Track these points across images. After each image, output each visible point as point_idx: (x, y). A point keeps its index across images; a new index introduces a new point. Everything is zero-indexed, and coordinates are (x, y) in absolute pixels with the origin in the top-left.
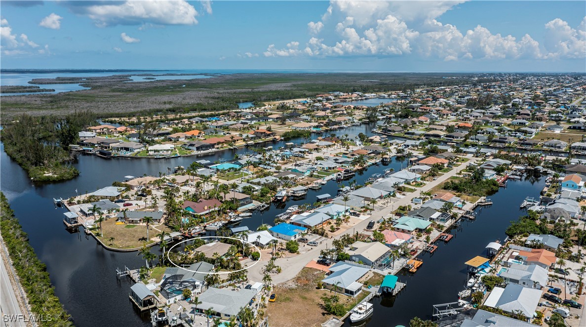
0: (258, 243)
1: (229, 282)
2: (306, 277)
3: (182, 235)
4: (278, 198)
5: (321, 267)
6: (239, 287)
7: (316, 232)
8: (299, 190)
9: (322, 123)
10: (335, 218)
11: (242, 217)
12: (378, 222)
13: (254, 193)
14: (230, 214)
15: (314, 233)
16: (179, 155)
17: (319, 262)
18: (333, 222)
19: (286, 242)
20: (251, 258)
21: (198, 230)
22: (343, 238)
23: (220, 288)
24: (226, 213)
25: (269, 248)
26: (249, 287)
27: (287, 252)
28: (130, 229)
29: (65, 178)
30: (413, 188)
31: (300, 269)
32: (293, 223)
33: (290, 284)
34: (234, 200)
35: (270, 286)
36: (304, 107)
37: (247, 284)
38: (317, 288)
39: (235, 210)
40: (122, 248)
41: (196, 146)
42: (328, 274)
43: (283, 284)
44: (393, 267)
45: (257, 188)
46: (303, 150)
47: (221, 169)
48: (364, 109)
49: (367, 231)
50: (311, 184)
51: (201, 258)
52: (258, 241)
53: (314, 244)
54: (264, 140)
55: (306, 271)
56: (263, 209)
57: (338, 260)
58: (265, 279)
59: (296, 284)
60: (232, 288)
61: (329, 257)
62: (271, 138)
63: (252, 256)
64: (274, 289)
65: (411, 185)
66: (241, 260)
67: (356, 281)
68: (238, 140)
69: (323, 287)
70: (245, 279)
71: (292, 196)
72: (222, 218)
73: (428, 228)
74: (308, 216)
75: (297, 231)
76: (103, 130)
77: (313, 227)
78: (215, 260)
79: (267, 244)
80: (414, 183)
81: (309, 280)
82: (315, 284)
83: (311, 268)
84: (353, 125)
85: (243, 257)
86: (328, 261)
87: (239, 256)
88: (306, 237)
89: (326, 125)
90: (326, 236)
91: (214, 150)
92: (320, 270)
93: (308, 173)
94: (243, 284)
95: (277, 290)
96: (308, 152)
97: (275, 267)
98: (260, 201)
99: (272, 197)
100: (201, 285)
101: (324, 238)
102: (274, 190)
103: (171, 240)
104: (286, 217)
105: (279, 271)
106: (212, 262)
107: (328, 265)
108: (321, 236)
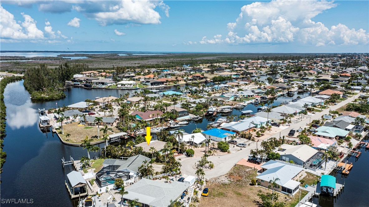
0: (192, 142)
1: (163, 174)
2: (238, 174)
3: (129, 136)
4: (210, 113)
5: (252, 165)
6: (172, 180)
7: (243, 136)
8: (226, 108)
9: (240, 73)
10: (259, 126)
11: (181, 124)
12: (298, 131)
13: (191, 109)
14: (170, 122)
15: (242, 137)
16: (138, 88)
17: (249, 160)
18: (258, 129)
19: (217, 143)
20: (185, 155)
21: (142, 132)
22: (270, 141)
23: (154, 179)
24: (167, 121)
25: (202, 147)
26: (181, 180)
27: (218, 151)
28: (88, 129)
29: (54, 98)
30: (320, 109)
31: (232, 166)
32: (223, 129)
33: (223, 179)
34: (174, 112)
35: (202, 180)
36: (226, 66)
37: (180, 177)
38: (250, 184)
39: (175, 119)
40: (76, 143)
41: (151, 82)
42: (260, 172)
43: (216, 179)
44: (325, 168)
45: (193, 105)
46: (227, 86)
47: (167, 94)
48: (268, 68)
49: (289, 137)
50: (235, 105)
51: (139, 152)
52: (192, 140)
53: (243, 145)
54: (198, 81)
55: (238, 168)
56: (197, 120)
57: (267, 160)
58: (198, 172)
59: (229, 179)
60: (164, 180)
61: (259, 156)
62: (204, 80)
63: (187, 153)
64: (206, 184)
65: (317, 108)
66: (176, 156)
67: (292, 179)
68: (180, 81)
69: (257, 184)
70: (178, 172)
71: (220, 112)
72: (164, 125)
73: (346, 137)
74: (236, 124)
75: (227, 134)
76: (90, 74)
77: (241, 132)
78: (152, 154)
79: (201, 144)
80: (320, 106)
81: (242, 177)
82: (248, 180)
83: (242, 166)
84: (261, 75)
85: (178, 154)
86: (258, 160)
87: (174, 153)
88: (235, 139)
89: (242, 74)
90: (253, 140)
91: (163, 85)
92: (251, 168)
93: (232, 99)
94: (176, 177)
95: (210, 185)
96: (231, 87)
97: (208, 162)
98: (195, 115)
99: (205, 112)
100: (135, 176)
101: (251, 142)
102: (206, 108)
103: (118, 139)
104: (216, 125)
105: (211, 167)
106: (150, 156)
107: (259, 163)
108: (248, 140)
